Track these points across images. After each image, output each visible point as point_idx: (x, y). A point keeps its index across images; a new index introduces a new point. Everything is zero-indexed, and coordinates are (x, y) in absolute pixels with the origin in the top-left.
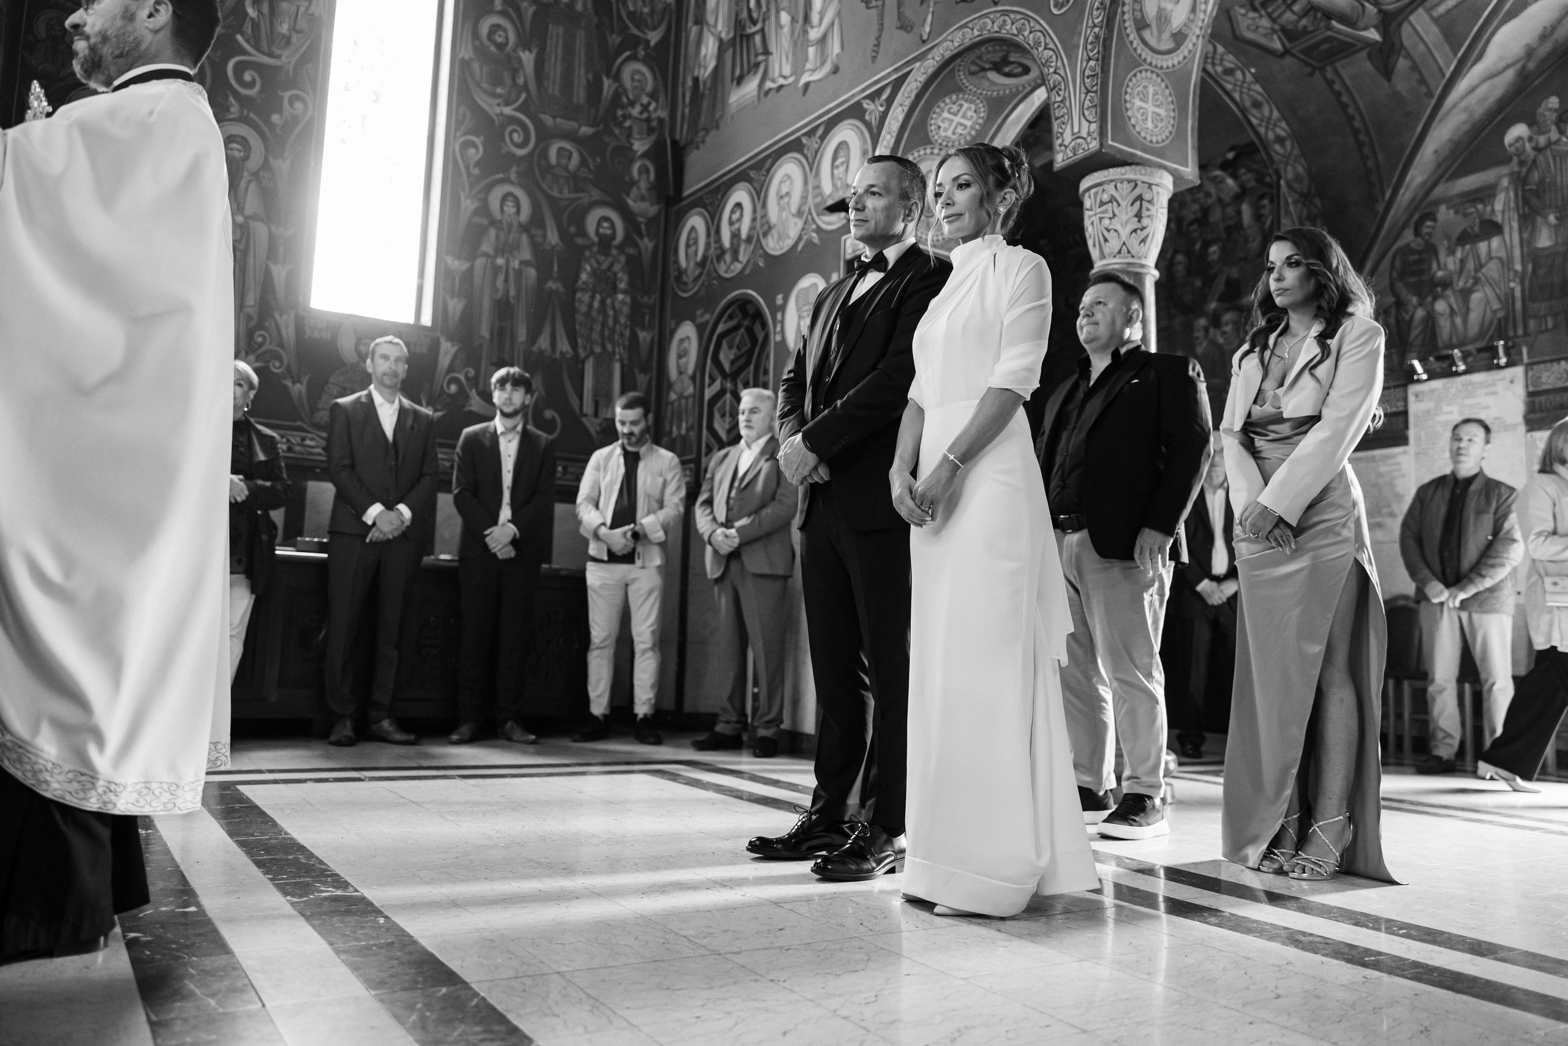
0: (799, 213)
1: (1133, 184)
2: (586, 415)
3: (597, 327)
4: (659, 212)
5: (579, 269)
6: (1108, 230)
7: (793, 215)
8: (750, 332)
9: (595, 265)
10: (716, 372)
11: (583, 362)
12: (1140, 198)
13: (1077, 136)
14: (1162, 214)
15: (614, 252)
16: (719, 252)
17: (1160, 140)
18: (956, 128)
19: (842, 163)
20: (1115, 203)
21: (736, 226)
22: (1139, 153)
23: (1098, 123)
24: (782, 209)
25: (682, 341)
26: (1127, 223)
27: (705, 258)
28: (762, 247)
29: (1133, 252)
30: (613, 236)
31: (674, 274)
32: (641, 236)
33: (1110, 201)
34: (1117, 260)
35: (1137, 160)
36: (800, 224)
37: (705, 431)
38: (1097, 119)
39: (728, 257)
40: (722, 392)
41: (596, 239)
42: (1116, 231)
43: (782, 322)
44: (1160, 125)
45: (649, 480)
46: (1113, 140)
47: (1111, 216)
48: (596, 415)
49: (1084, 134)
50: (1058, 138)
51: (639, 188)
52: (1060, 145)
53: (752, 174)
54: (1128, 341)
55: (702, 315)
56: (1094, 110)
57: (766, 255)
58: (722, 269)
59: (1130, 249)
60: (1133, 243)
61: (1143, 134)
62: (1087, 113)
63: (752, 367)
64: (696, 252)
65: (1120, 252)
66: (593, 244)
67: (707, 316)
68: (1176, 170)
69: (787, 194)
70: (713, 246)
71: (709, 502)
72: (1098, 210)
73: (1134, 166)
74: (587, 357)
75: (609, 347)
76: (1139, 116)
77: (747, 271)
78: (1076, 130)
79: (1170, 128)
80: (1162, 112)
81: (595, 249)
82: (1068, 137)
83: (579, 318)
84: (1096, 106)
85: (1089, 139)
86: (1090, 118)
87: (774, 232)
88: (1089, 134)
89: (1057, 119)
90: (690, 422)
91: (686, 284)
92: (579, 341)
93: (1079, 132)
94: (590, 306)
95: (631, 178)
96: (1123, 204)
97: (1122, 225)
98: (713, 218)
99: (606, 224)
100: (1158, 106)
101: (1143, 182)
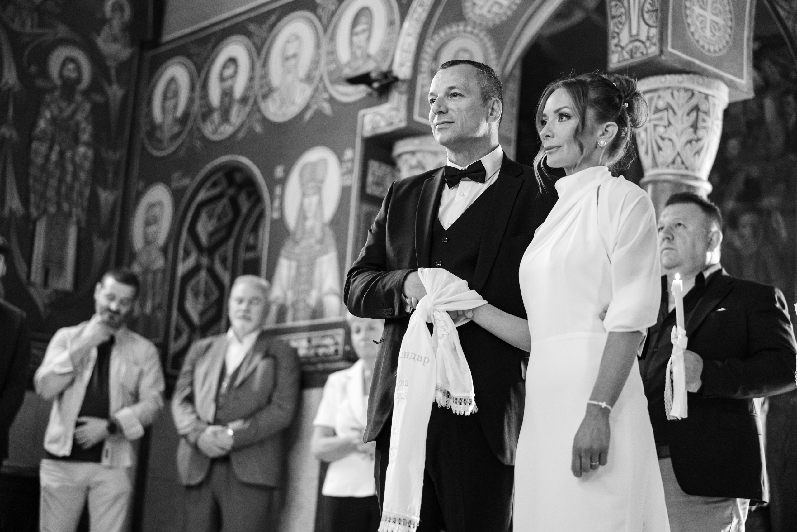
0: (309, 79)
1: (690, 94)
2: (33, 285)
3: (53, 183)
4: (131, 58)
5: (37, 114)
6: (663, 139)
7: (302, 81)
8: (234, 204)
9: (56, 112)
10: (192, 246)
11: (34, 223)
12: (696, 108)
13: (635, 39)
14: (718, 126)
15: (78, 98)
16: (205, 110)
17: (717, 49)
18: (492, 6)
19: (364, 31)
20: (671, 112)
21: (228, 83)
22: (697, 62)
23: (658, 28)
24: (287, 72)
25: (151, 206)
26: (682, 133)
27: (186, 115)
28: (259, 110)
29: (687, 163)
30: (78, 80)
31: (144, 129)
32: (110, 83)
33: (666, 109)
34: (671, 170)
35: (694, 69)
36: (308, 90)
37: (175, 313)
38: (658, 24)
39: (216, 117)
40: (196, 269)
41: (59, 82)
42: (670, 140)
43: (282, 197)
44: (717, 34)
45: (124, 369)
46: (673, 47)
47: (666, 123)
48: (45, 283)
49: (643, 37)
50: (613, 38)
51: (111, 28)
52: (616, 46)
53: (252, 27)
54: (710, 266)
55: (180, 179)
56: (654, 14)
57: (265, 120)
58: (208, 130)
59: (685, 161)
60: (688, 153)
61: (701, 42)
62: (646, 16)
63: (231, 242)
64: (176, 107)
65: (673, 162)
66: (55, 88)
67: (186, 181)
68: (731, 81)
69: (295, 56)
70: (198, 102)
71: (190, 399)
72: (653, 117)
73: (691, 76)
74: (39, 218)
75: (66, 207)
76: (698, 24)
77: (241, 135)
78: (634, 32)
79: (727, 37)
80: (720, 20)
81: (57, 93)
82: (625, 38)
83: (33, 171)
84: (656, 10)
85: (648, 44)
86: (651, 22)
87: (276, 95)
88: (648, 38)
89: (613, 17)
90: (158, 300)
91: (160, 141)
92: (32, 198)
93: (638, 34)
94: (47, 158)
95: (104, 14)
96: (679, 113)
97: (677, 134)
98: (199, 70)
99: (71, 66)
100: (716, 15)
101: (700, 92)
